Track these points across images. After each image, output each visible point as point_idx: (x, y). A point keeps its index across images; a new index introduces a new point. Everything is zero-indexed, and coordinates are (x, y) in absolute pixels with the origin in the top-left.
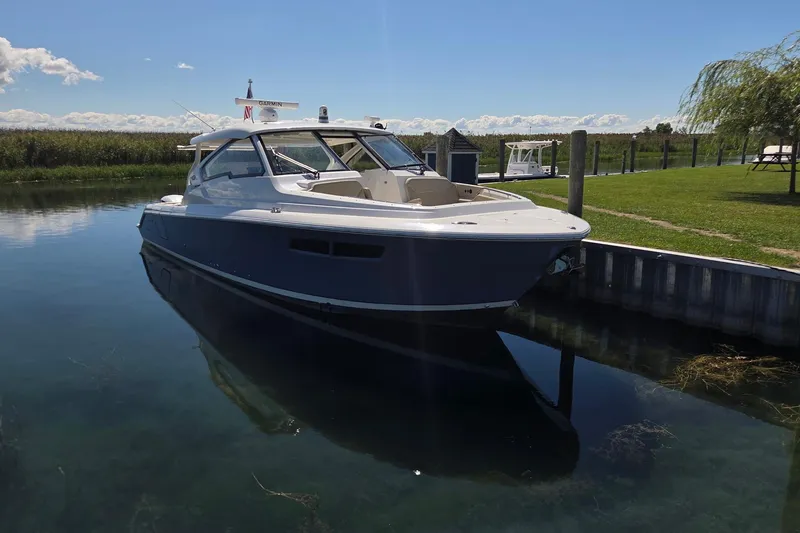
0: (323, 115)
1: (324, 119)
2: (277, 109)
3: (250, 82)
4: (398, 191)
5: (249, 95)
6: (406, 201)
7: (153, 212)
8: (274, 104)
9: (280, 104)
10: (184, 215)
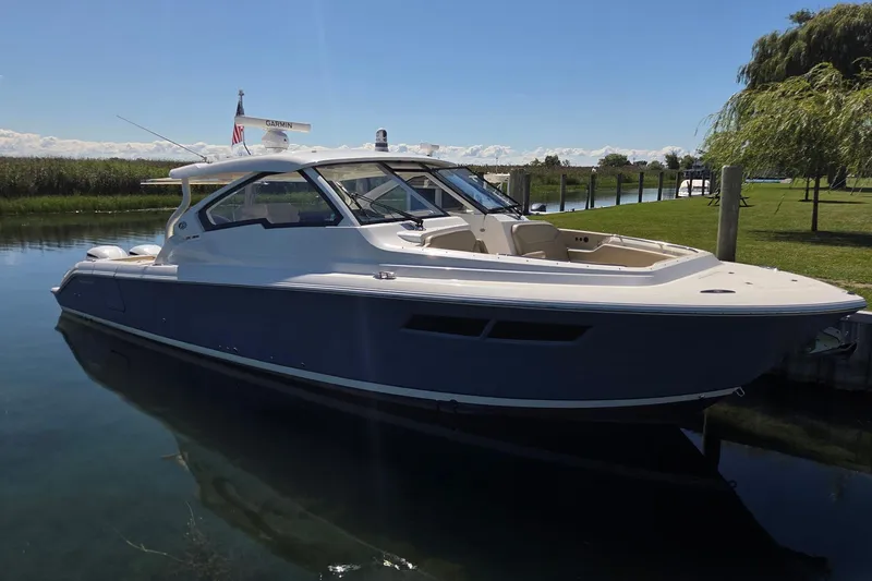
0: (382, 141)
1: (382, 146)
2: (287, 131)
3: (241, 94)
4: (504, 241)
5: (240, 111)
6: (518, 254)
7: (95, 272)
8: (283, 124)
9: (290, 125)
10: (175, 278)
